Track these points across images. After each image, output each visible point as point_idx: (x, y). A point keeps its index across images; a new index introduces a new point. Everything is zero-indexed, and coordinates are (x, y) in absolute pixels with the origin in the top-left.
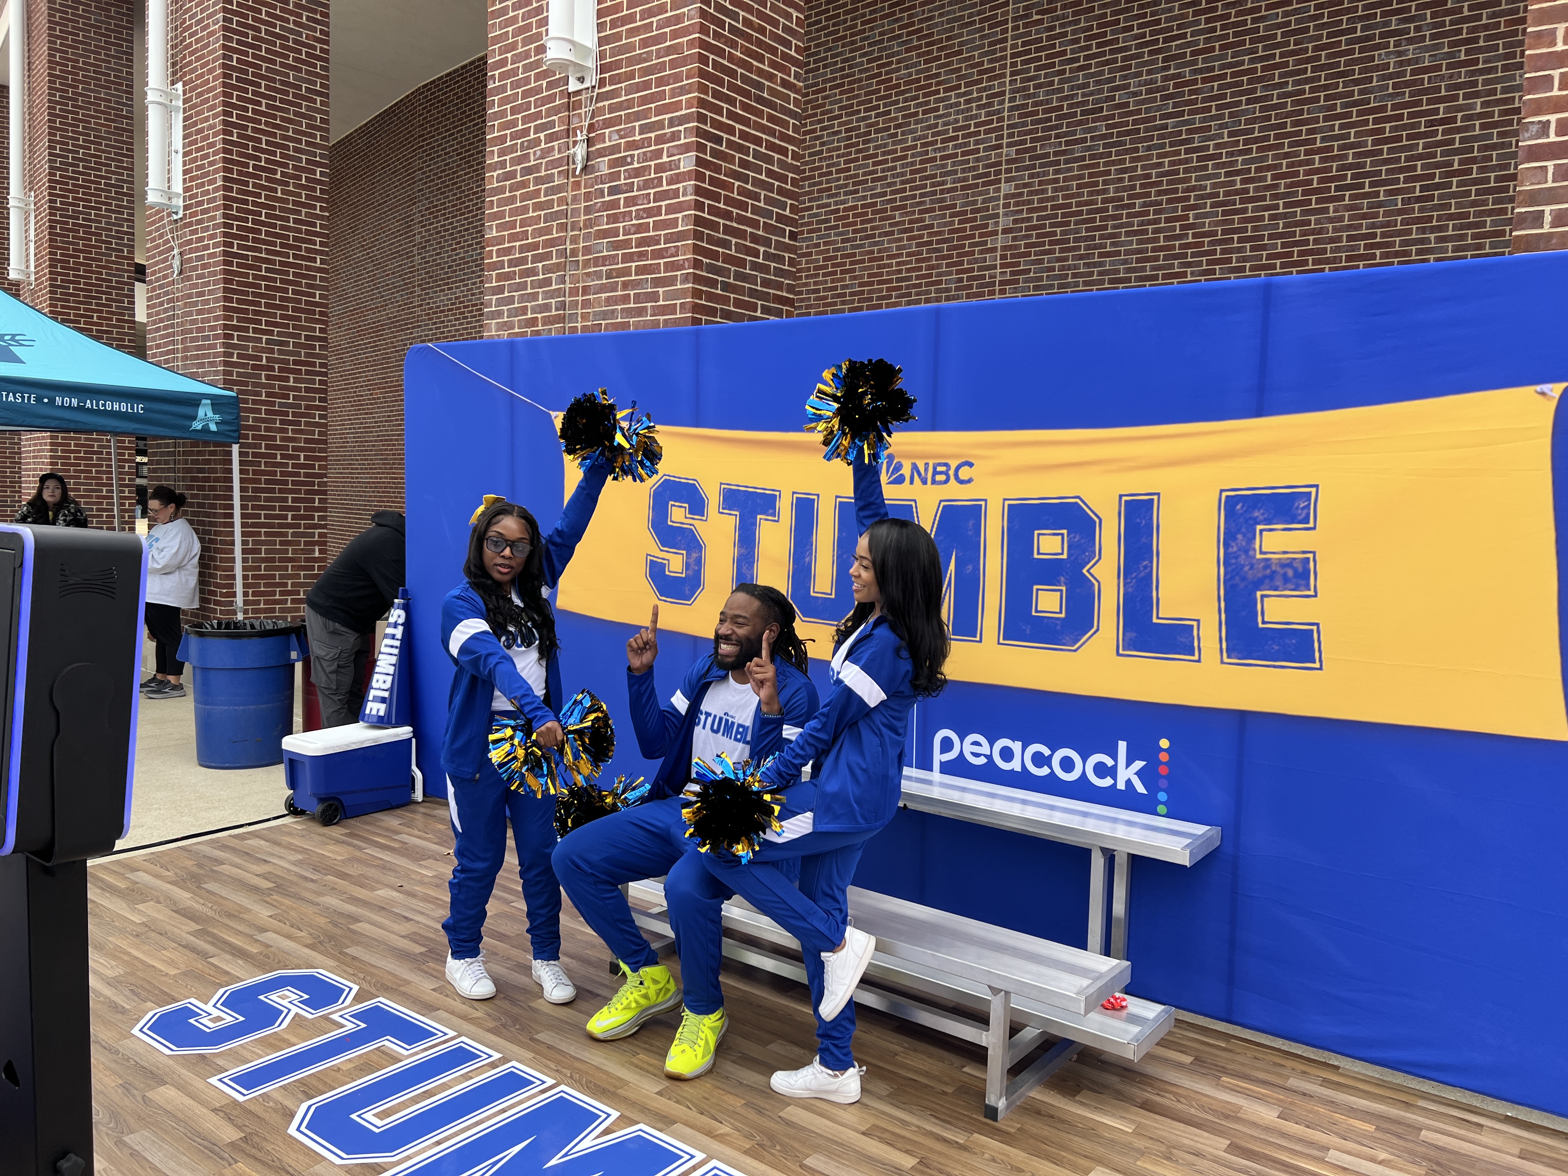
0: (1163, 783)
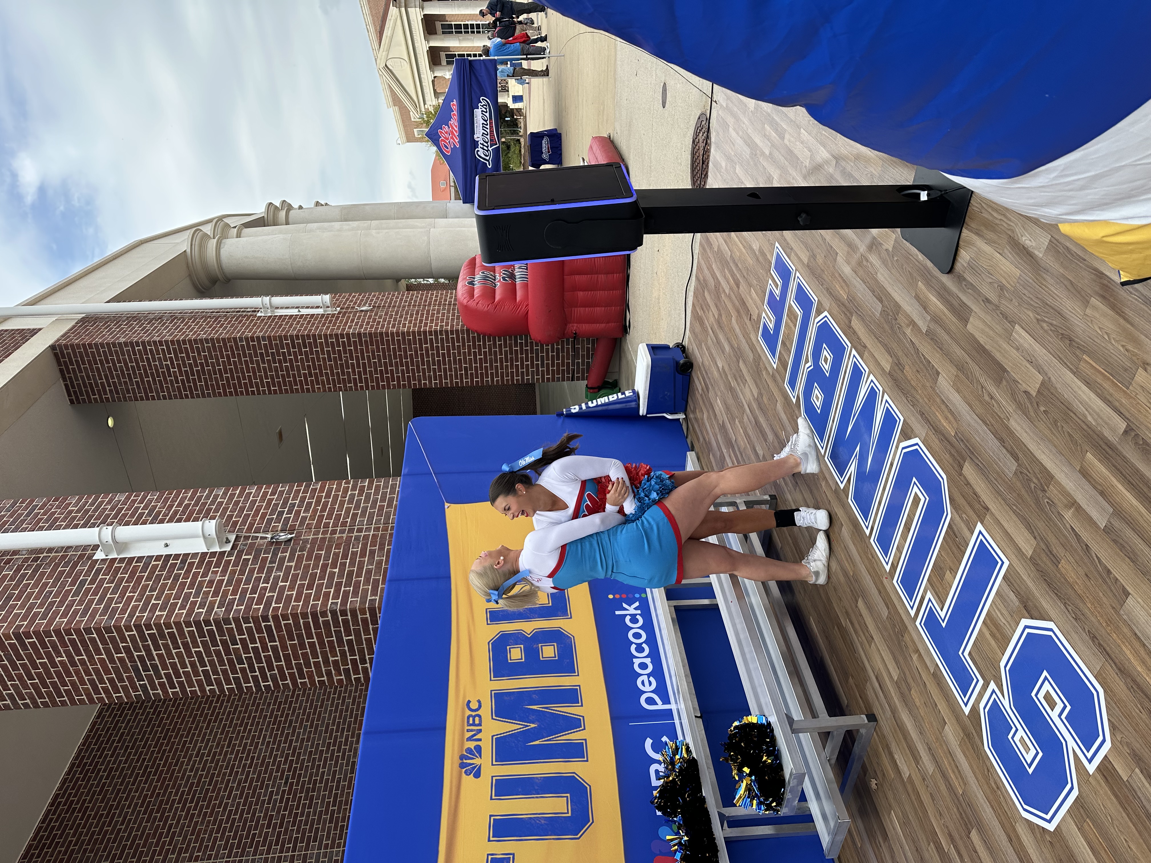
0: (630, 596)
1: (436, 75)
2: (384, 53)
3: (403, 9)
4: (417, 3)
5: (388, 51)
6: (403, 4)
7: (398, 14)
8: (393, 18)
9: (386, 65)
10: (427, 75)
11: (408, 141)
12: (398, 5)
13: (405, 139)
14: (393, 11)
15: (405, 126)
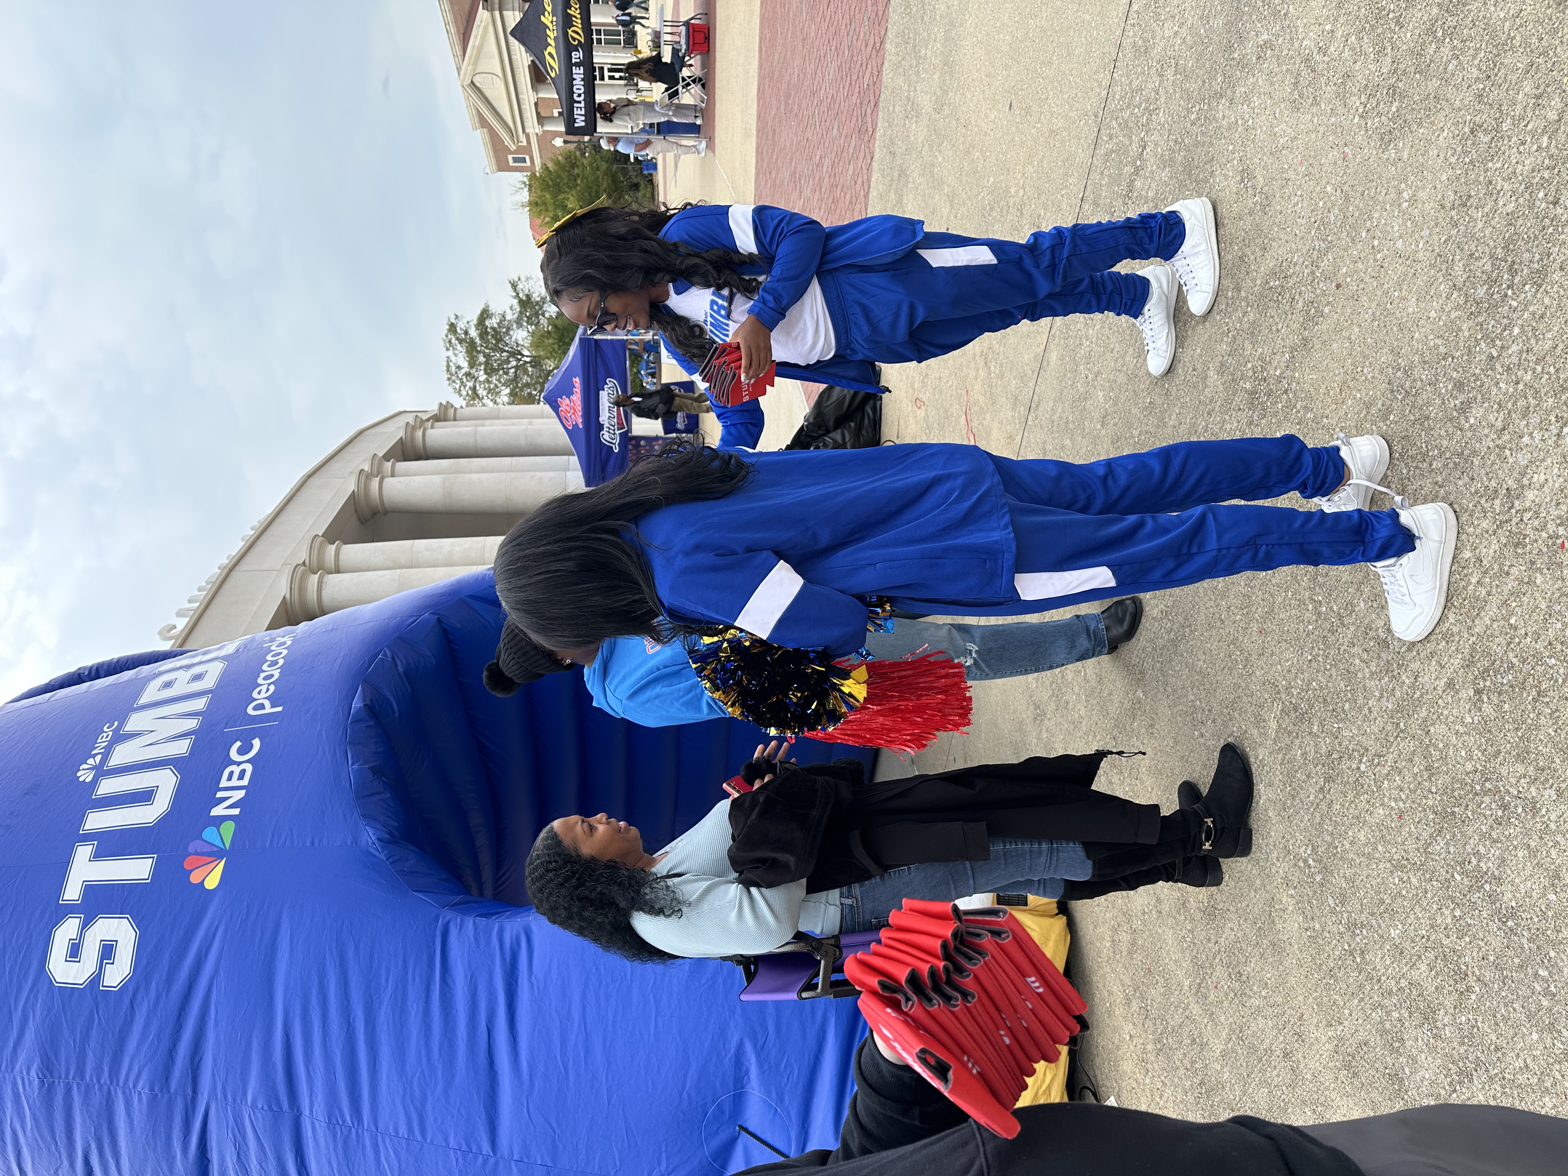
1: (541, 95)
2: (470, 67)
3: (497, 13)
4: (516, 5)
5: (476, 63)
6: (497, 6)
7: (490, 19)
8: (483, 24)
9: (472, 82)
10: (529, 97)
11: (500, 169)
12: (489, 8)
13: (495, 167)
14: (483, 15)
15: (495, 151)
